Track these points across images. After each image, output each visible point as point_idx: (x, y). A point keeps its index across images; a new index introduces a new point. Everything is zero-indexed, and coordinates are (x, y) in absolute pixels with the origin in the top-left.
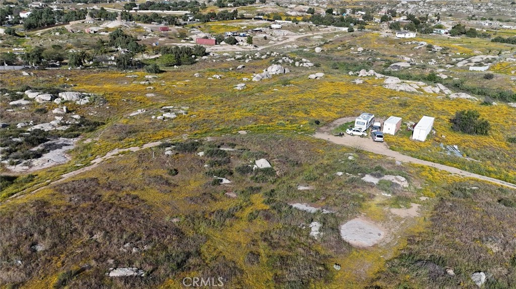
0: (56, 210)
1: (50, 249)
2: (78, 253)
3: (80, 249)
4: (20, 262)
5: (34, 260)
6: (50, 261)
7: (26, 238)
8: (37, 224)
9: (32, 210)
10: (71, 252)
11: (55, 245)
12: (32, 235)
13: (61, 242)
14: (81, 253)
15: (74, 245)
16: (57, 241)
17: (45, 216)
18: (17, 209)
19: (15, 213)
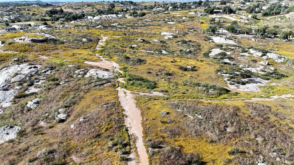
0: (242, 115)
1: (233, 133)
2: (245, 143)
3: (247, 141)
4: (218, 131)
5: (224, 134)
6: (230, 138)
7: (224, 122)
8: (231, 117)
9: (231, 110)
10: (242, 140)
11: (236, 132)
12: (227, 122)
13: (239, 132)
14: (247, 143)
15: (245, 137)
16: (237, 130)
17: (236, 116)
18: (225, 106)
19: (224, 108)
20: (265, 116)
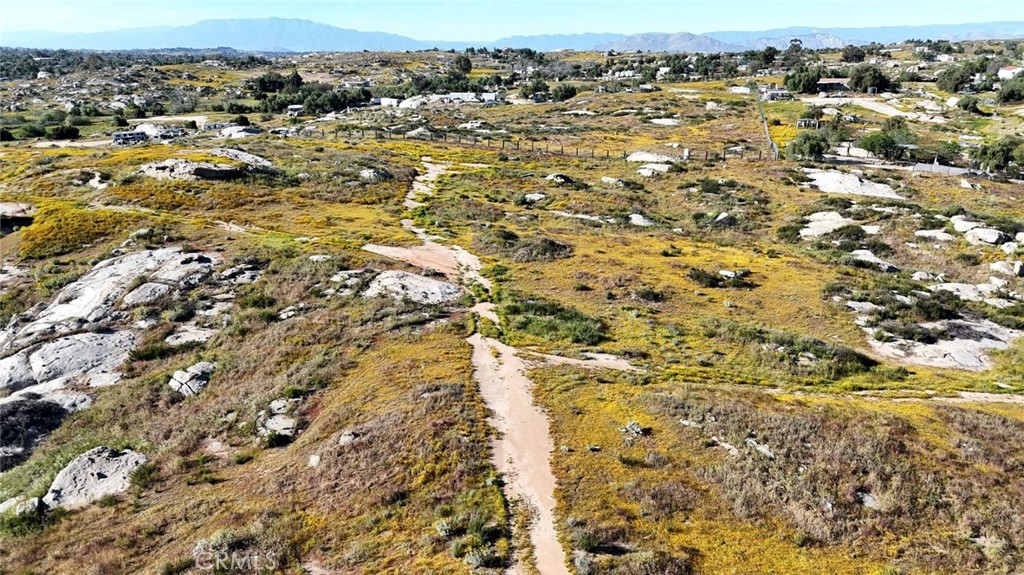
0: (923, 451)
1: (887, 513)
2: (935, 553)
3: (942, 546)
4: (829, 506)
5: (853, 515)
6: (878, 534)
7: (854, 473)
8: (881, 457)
9: (882, 429)
10: (923, 541)
11: (898, 512)
12: (866, 473)
13: (912, 512)
14: (942, 556)
15: (932, 532)
16: (905, 506)
17: (901, 452)
18: (859, 417)
19: (853, 422)
20: (1010, 461)
